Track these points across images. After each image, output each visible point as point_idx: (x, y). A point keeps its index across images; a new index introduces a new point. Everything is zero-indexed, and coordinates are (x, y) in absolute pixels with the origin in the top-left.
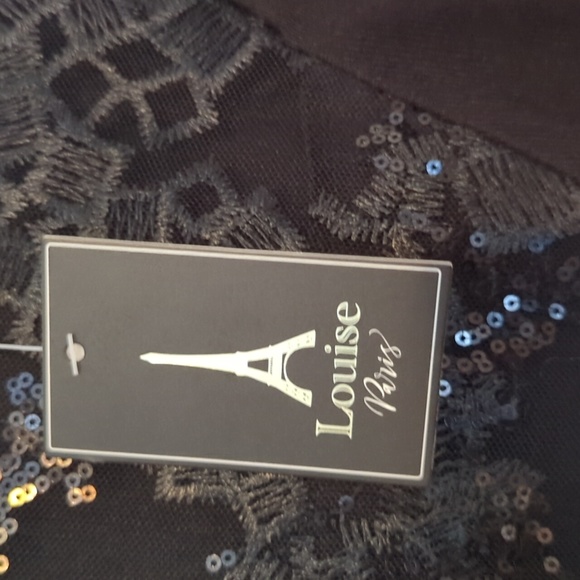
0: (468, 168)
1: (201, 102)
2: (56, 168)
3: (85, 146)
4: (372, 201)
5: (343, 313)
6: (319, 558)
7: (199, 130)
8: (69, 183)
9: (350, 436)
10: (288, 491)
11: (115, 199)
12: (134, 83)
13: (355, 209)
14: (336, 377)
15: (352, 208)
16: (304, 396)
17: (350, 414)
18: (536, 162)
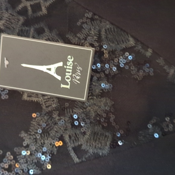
0: (105, 30)
1: (43, 8)
2: (7, 20)
3: (14, 16)
4: (81, 35)
5: (69, 58)
6: (59, 116)
7: (42, 15)
8: (10, 24)
9: (69, 88)
10: (54, 100)
11: (20, 29)
12: (28, 2)
13: (77, 37)
14: (67, 74)
15: (76, 36)
16: (59, 78)
17: (69, 83)
18: (122, 30)
